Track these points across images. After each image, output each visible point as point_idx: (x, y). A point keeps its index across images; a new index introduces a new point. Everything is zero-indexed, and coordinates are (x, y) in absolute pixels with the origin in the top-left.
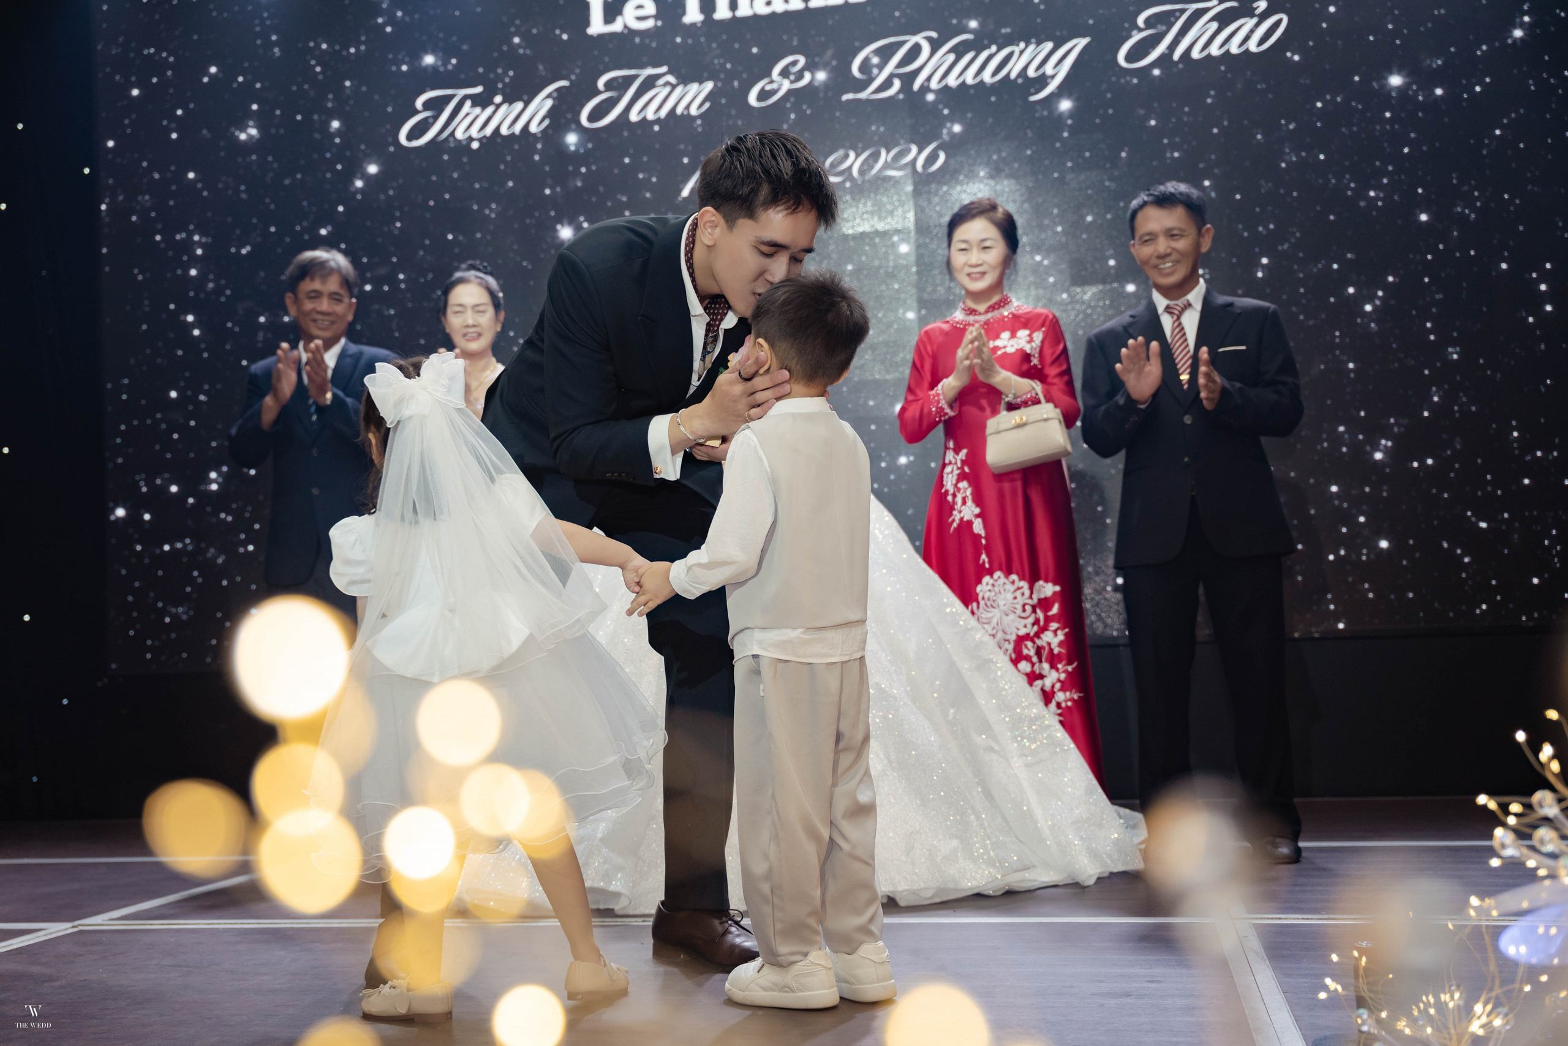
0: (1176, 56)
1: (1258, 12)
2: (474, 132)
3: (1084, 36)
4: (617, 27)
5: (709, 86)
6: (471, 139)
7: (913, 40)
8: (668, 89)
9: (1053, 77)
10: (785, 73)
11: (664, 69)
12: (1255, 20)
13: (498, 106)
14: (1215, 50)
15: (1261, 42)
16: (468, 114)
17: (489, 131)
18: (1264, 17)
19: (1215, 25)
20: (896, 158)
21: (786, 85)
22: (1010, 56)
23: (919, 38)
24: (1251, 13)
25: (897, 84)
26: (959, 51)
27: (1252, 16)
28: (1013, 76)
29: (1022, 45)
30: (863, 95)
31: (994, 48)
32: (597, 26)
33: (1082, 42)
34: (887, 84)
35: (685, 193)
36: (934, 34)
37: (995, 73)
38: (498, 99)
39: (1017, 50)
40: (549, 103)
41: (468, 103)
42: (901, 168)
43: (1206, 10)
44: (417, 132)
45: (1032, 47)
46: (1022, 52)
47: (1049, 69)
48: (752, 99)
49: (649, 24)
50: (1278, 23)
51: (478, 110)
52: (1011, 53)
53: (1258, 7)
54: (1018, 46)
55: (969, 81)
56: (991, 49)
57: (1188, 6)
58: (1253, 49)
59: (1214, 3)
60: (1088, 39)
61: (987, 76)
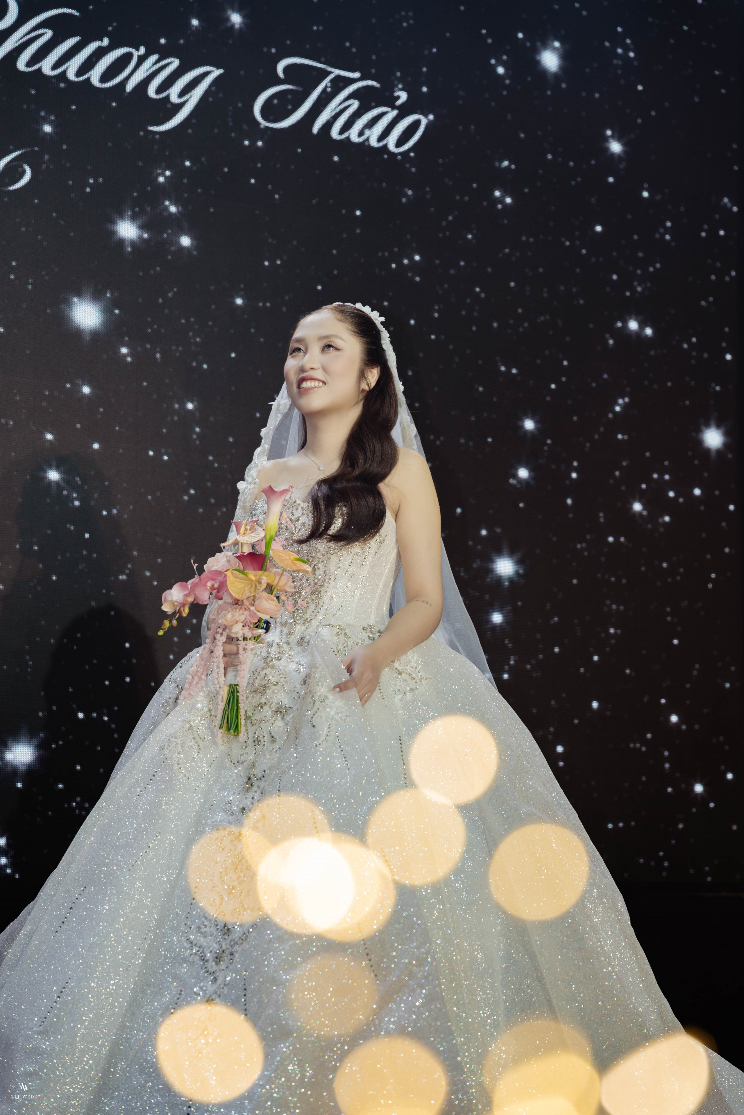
0: (316, 127)
1: (398, 103)
3: (218, 68)
9: (180, 106)
12: (395, 112)
14: (355, 135)
15: (401, 141)
18: (404, 111)
19: (355, 104)
22: (126, 59)
24: (390, 102)
26: (60, 29)
27: (393, 107)
28: (129, 89)
29: (142, 50)
31: (106, 42)
33: (217, 72)
37: (104, 78)
39: (137, 54)
43: (350, 81)
45: (154, 57)
46: (141, 60)
47: (173, 94)
50: (416, 125)
52: (128, 57)
53: (398, 98)
54: (137, 50)
55: (71, 75)
56: (102, 40)
57: (330, 69)
58: (392, 147)
59: (357, 75)
60: (221, 71)
61: (95, 76)
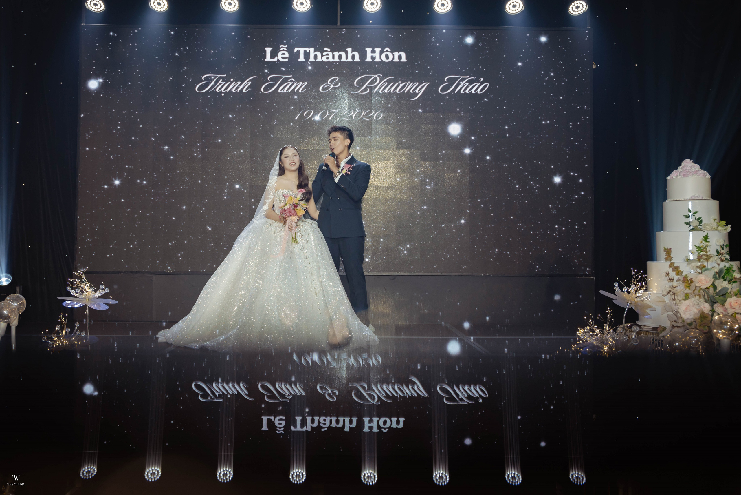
0: (456, 92)
2: (223, 90)
3: (428, 82)
4: (275, 60)
5: (306, 83)
6: (221, 92)
7: (375, 76)
8: (292, 83)
9: (419, 93)
10: (331, 82)
11: (291, 76)
12: (479, 84)
13: (232, 82)
14: (467, 91)
15: (481, 91)
16: (221, 84)
17: (228, 90)
18: (482, 83)
19: (468, 84)
20: (367, 114)
21: (332, 86)
22: (405, 85)
23: (376, 76)
24: (478, 81)
25: (369, 90)
26: (389, 82)
28: (406, 92)
29: (409, 82)
30: (356, 92)
32: (268, 58)
34: (365, 90)
35: (296, 118)
36: (381, 76)
37: (400, 91)
38: (232, 80)
40: (250, 83)
41: (221, 80)
42: (368, 118)
43: (466, 79)
44: (202, 88)
45: (412, 83)
46: (409, 84)
47: (417, 91)
48: (320, 89)
49: (287, 60)
50: (486, 85)
51: (224, 83)
52: (406, 84)
53: (481, 80)
54: (408, 82)
55: (392, 92)
56: (399, 82)
57: (460, 77)
58: (479, 92)
59: (468, 77)
60: (429, 83)
61: (397, 91)
